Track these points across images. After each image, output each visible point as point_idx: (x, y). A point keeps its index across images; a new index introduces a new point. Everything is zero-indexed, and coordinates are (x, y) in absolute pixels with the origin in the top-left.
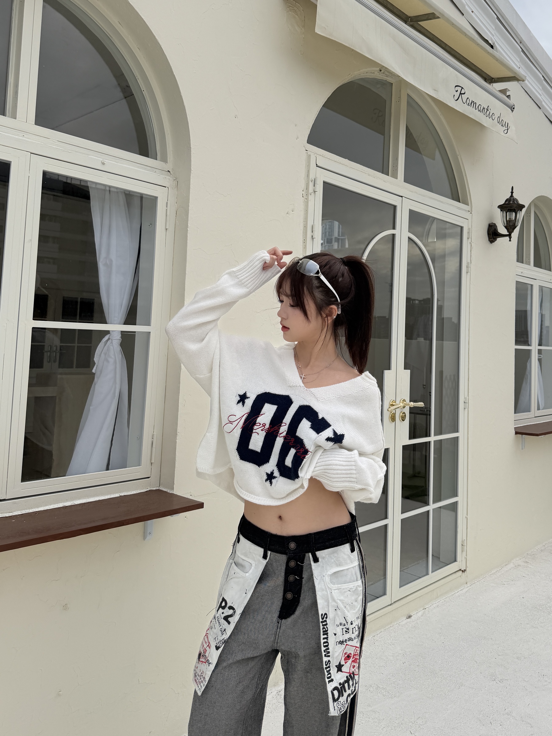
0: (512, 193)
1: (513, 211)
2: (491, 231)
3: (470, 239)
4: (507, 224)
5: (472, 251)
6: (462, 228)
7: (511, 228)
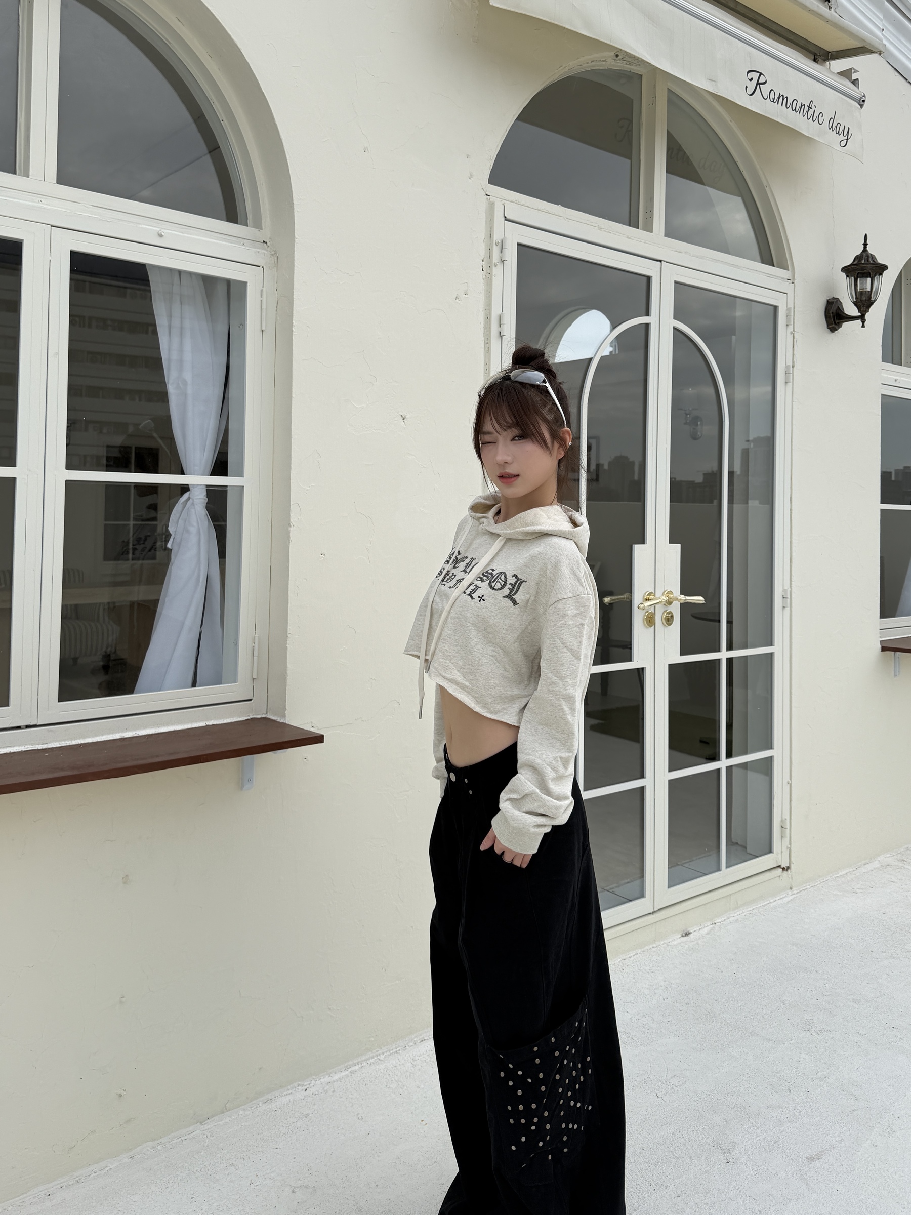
0: (865, 245)
1: (867, 277)
2: (831, 312)
3: (792, 326)
4: (856, 298)
5: (794, 347)
6: (776, 308)
7: (864, 305)
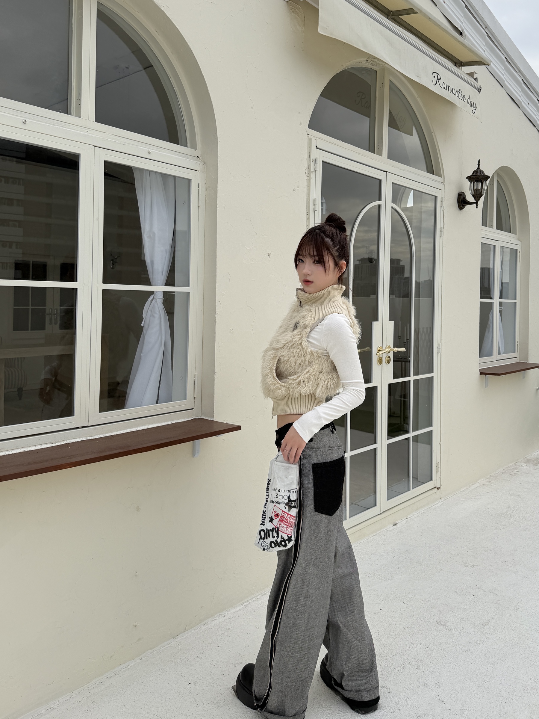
0: (479, 165)
1: (480, 182)
2: (460, 200)
3: (443, 207)
4: (474, 193)
5: (444, 218)
6: (436, 197)
7: (478, 196)
